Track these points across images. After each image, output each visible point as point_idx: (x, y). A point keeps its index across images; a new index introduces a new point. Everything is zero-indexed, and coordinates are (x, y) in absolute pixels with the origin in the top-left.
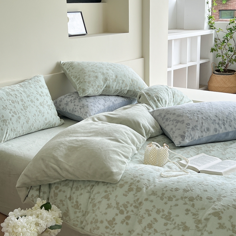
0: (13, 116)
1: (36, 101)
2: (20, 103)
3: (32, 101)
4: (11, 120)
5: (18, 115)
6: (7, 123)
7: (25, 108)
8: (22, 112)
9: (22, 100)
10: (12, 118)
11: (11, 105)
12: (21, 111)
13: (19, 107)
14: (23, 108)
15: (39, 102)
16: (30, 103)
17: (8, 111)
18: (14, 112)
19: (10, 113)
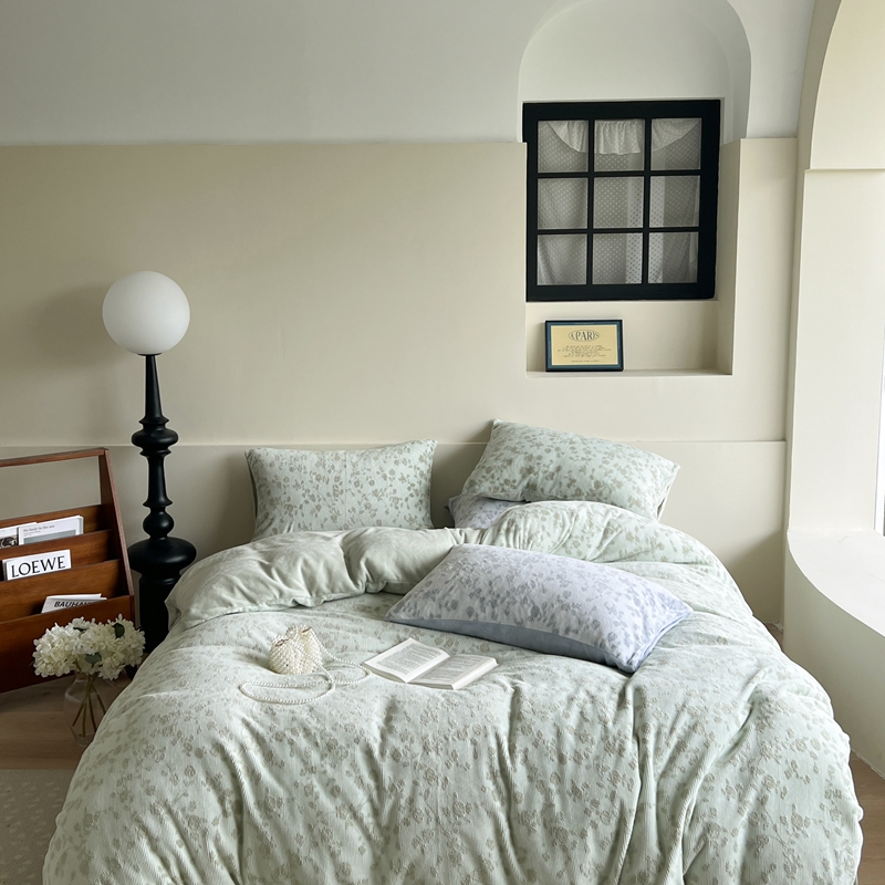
0: (307, 502)
1: (366, 485)
2: (332, 482)
3: (357, 484)
4: (301, 508)
5: (317, 503)
6: (293, 513)
7: (336, 493)
8: (328, 499)
9: (337, 479)
10: (304, 505)
11: (311, 482)
12: (325, 496)
13: (324, 489)
14: (331, 493)
15: (373, 488)
16: (352, 486)
17: (301, 491)
18: (312, 497)
19: (304, 495)
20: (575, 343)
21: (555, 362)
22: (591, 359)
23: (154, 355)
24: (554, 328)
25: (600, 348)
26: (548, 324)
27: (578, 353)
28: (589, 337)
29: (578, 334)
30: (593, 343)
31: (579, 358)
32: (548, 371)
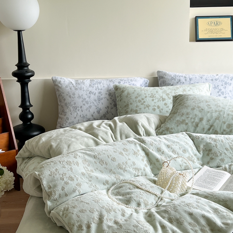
20: (210, 27)
21: (201, 37)
22: (218, 35)
23: (21, 31)
25: (222, 29)
27: (212, 32)
31: (212, 35)
32: (197, 41)
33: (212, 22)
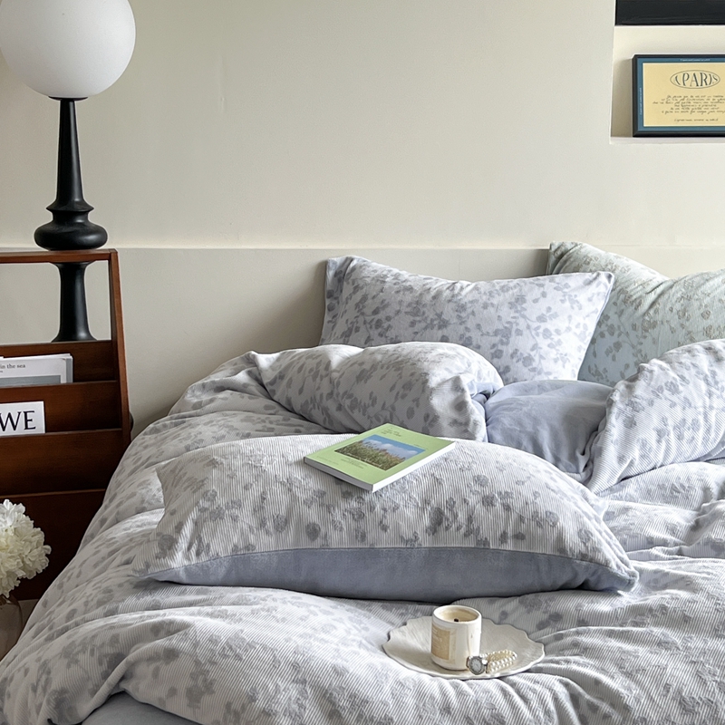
20: (681, 92)
21: (649, 121)
22: (705, 116)
23: (73, 100)
24: (648, 68)
25: (721, 99)
26: (638, 61)
27: (685, 108)
28: (703, 81)
29: (685, 76)
30: (709, 92)
31: (687, 116)
32: (636, 136)
33: (686, 77)
